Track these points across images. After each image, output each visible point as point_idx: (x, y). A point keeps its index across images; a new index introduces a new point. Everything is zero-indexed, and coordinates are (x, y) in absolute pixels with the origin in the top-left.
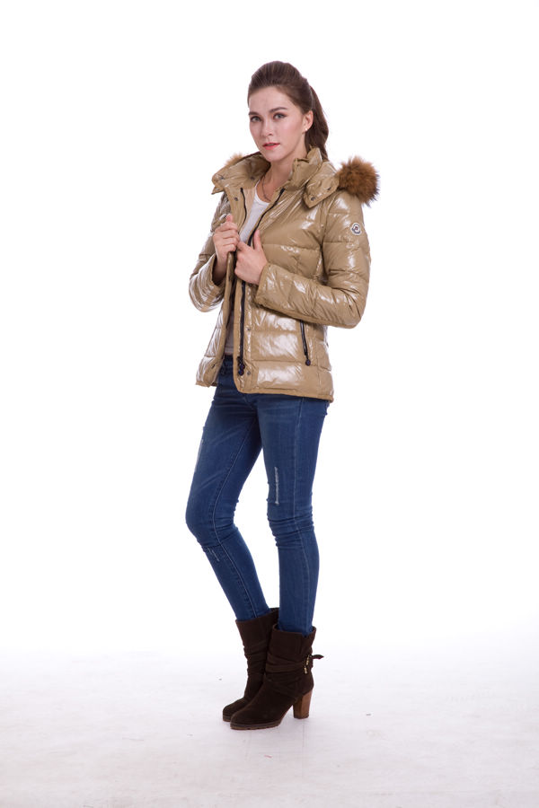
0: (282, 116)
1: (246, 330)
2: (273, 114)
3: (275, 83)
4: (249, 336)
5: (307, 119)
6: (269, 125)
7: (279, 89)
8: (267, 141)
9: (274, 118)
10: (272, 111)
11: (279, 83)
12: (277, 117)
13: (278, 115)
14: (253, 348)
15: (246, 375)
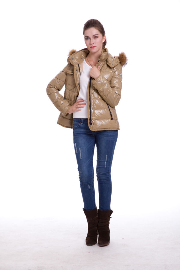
0: (97, 37)
2: (94, 36)
3: (94, 26)
5: (104, 38)
6: (93, 40)
7: (95, 28)
8: (92, 46)
10: (94, 35)
11: (95, 26)
12: (95, 38)
14: (94, 115)
15: (93, 124)
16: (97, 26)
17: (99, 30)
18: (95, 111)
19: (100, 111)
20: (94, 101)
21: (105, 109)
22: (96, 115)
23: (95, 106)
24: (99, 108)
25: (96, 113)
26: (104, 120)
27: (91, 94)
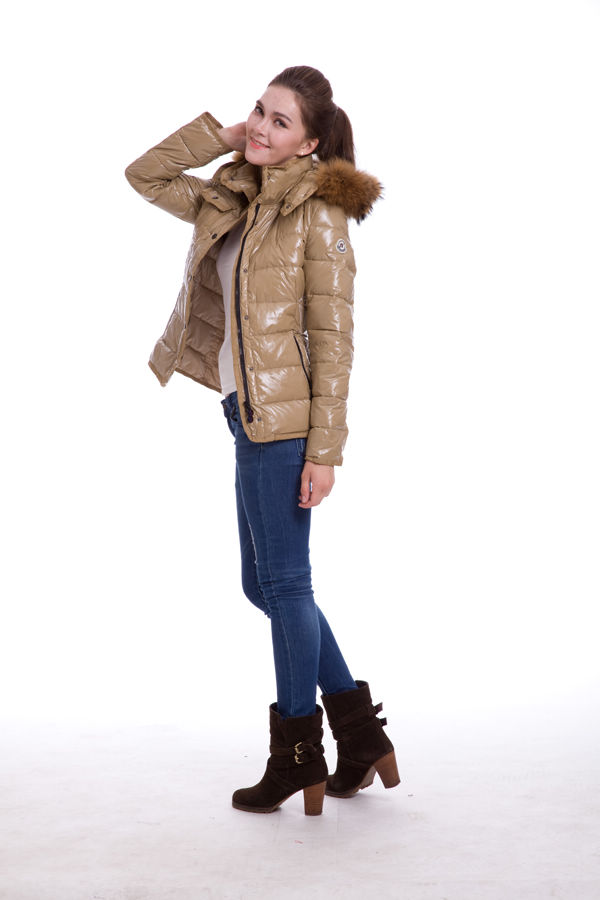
0: (283, 125)
1: (248, 370)
2: (277, 117)
4: (253, 377)
5: (309, 145)
6: (266, 124)
9: (275, 122)
10: (277, 114)
12: (278, 123)
13: (279, 121)
14: (258, 389)
15: (256, 421)
16: (307, 97)
17: (303, 111)
18: (260, 376)
19: (275, 375)
20: (253, 344)
21: (290, 366)
22: (263, 388)
23: (258, 359)
24: (271, 365)
25: (264, 381)
26: (290, 403)
27: (243, 319)
